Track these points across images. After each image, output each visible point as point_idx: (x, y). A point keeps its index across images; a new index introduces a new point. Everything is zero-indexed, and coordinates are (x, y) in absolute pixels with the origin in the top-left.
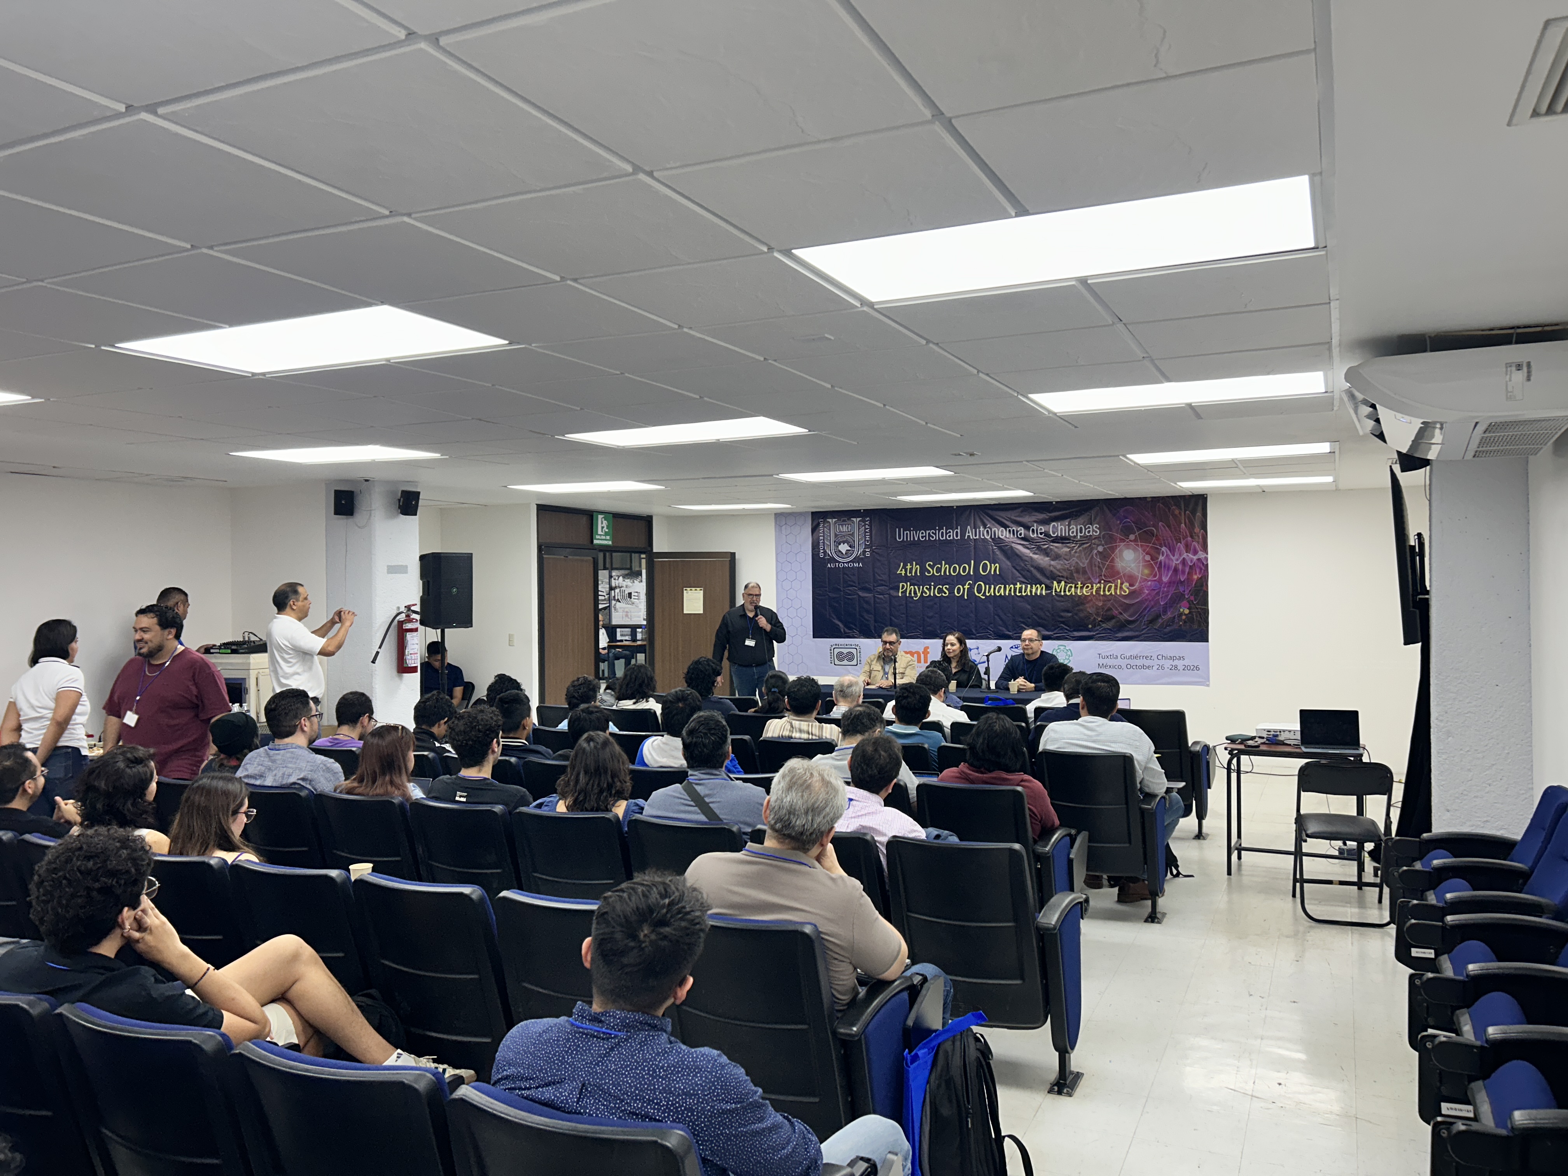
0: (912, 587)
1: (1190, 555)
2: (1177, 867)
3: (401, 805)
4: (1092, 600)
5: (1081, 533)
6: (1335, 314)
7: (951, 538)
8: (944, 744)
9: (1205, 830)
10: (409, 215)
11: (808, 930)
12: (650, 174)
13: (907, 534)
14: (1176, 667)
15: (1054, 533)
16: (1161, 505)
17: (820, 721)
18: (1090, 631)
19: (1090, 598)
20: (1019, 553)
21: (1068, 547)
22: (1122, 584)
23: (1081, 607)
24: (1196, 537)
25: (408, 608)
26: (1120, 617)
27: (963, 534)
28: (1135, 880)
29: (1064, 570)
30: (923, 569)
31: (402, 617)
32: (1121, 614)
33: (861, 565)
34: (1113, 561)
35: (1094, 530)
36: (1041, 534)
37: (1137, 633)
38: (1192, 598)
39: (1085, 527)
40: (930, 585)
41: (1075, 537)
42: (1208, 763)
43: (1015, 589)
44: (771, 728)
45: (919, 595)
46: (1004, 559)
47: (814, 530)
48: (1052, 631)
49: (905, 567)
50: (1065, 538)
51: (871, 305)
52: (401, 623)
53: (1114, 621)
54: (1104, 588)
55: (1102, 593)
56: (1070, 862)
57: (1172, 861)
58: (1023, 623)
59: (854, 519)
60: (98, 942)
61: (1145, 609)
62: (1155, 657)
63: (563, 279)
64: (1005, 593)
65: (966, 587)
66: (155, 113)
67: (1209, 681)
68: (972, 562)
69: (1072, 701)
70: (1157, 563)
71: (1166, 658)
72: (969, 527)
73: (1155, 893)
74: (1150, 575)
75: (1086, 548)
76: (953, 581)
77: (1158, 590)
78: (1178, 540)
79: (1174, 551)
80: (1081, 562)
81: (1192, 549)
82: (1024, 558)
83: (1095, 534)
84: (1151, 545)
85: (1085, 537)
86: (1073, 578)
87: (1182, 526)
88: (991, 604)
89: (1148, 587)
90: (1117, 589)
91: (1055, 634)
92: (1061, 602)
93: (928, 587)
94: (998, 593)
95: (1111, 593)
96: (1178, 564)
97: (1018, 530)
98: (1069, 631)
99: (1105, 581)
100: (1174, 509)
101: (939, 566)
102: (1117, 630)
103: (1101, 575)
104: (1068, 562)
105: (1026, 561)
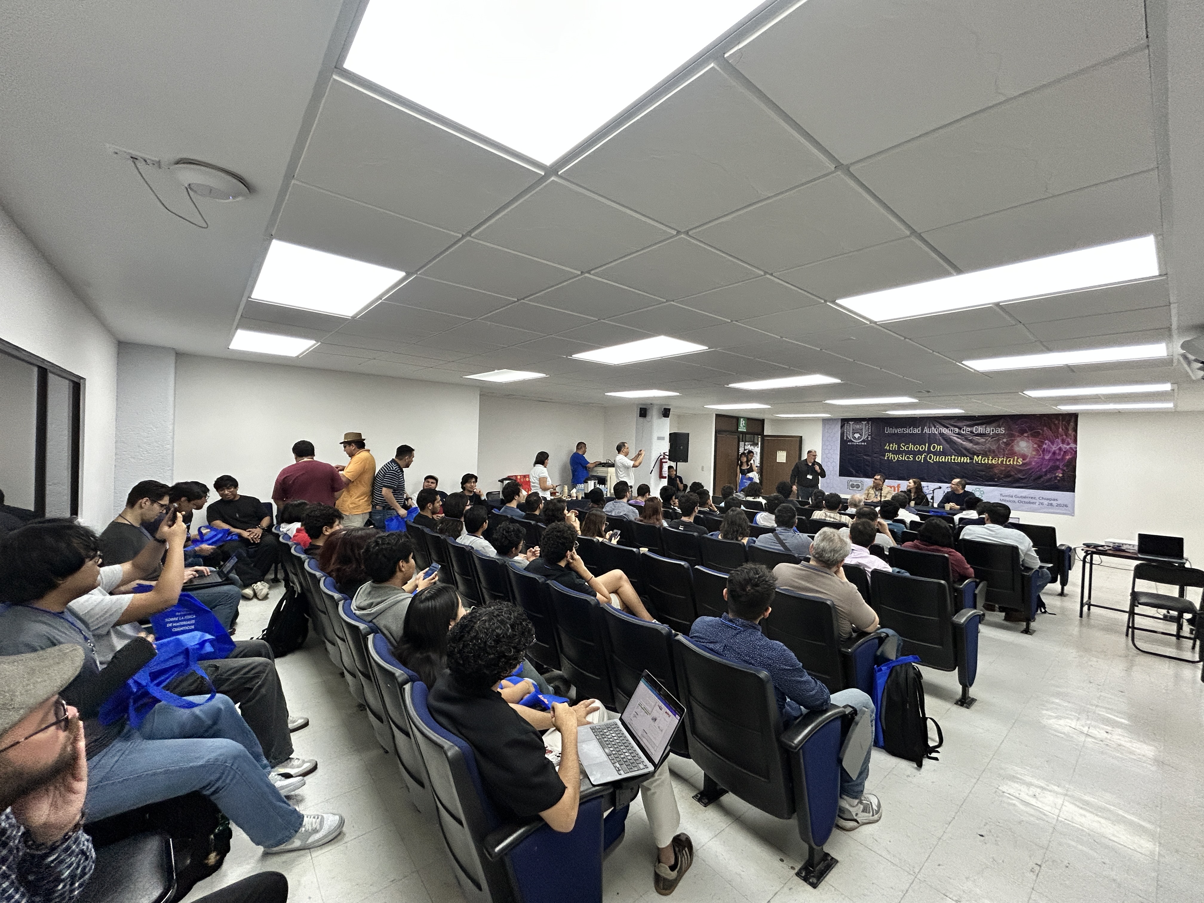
0: (892, 455)
1: (1065, 446)
2: (1045, 608)
3: (659, 529)
5: (993, 432)
6: (1174, 312)
7: (916, 432)
8: (905, 530)
9: (1065, 592)
10: (673, 301)
11: (829, 602)
12: (772, 275)
13: (891, 430)
14: (1051, 504)
15: (976, 431)
16: (1046, 419)
17: (841, 514)
18: (996, 482)
19: (997, 465)
20: (954, 441)
21: (985, 439)
23: (991, 470)
24: (1070, 436)
25: (664, 453)
26: (1016, 476)
27: (922, 430)
28: (1016, 611)
29: (982, 450)
30: (899, 447)
31: (662, 457)
32: (1016, 474)
34: (1012, 446)
35: (1002, 430)
36: (968, 432)
37: (1026, 485)
38: (1065, 468)
39: (995, 429)
40: (903, 455)
41: (989, 434)
42: (1070, 557)
43: (951, 459)
44: (816, 514)
45: (896, 459)
46: (946, 443)
47: (842, 427)
49: (889, 445)
50: (984, 434)
51: (875, 323)
52: (661, 459)
53: (1011, 478)
54: (1006, 460)
55: (1005, 463)
56: (975, 596)
57: (1042, 605)
60: (560, 561)
61: (1033, 472)
62: (1037, 498)
63: (732, 321)
64: (945, 461)
65: (923, 456)
66: (590, 273)
67: (1074, 513)
68: (927, 444)
69: (981, 516)
70: (1042, 449)
71: (1045, 499)
72: (926, 427)
73: (1029, 619)
74: (1037, 455)
75: (995, 439)
76: (915, 453)
77: (1042, 463)
78: (1057, 437)
79: (1054, 443)
80: (992, 447)
81: (1066, 442)
82: (957, 443)
83: (1002, 433)
84: (1038, 439)
85: (995, 434)
86: (987, 455)
87: (1060, 430)
88: (937, 465)
89: (1035, 461)
90: (1014, 461)
91: (974, 482)
92: (979, 466)
93: (901, 456)
94: (941, 460)
95: (1011, 463)
96: (1056, 450)
97: (955, 429)
98: (982, 481)
99: (1007, 457)
100: (1054, 420)
101: (908, 446)
102: (1013, 483)
103: (1005, 454)
104: (984, 446)
105: (958, 445)
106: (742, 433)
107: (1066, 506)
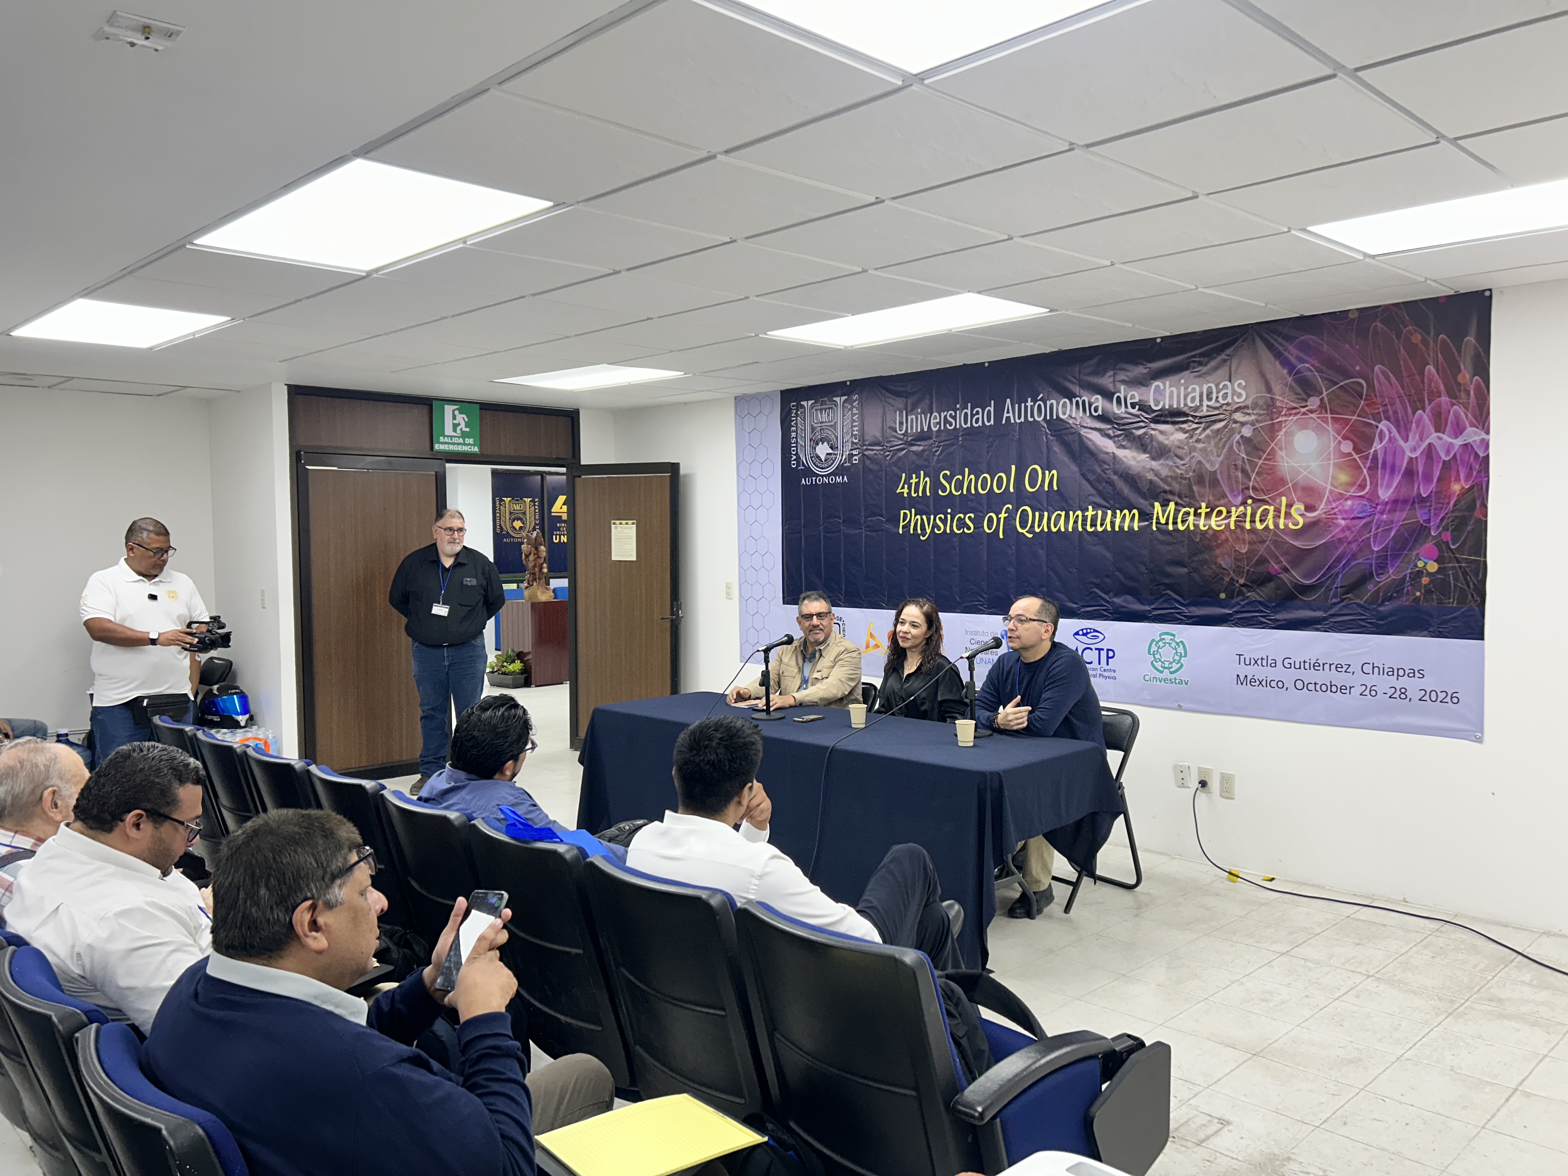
0: (918, 517)
1: (1445, 437)
4: (1227, 540)
5: (1210, 399)
7: (980, 423)
13: (912, 419)
14: (1403, 692)
15: (1157, 403)
16: (1379, 324)
18: (1223, 607)
19: (1223, 537)
20: (1092, 447)
21: (1185, 431)
22: (1289, 506)
23: (1206, 556)
24: (1463, 395)
26: (1284, 576)
27: (999, 414)
29: (1175, 478)
30: (936, 485)
32: (1286, 570)
33: (846, 479)
34: (1272, 455)
35: (1238, 391)
36: (1133, 405)
37: (1319, 614)
38: (1447, 536)
39: (1217, 385)
40: (946, 514)
41: (1196, 409)
43: (1085, 519)
45: (928, 531)
46: (1066, 459)
47: (785, 420)
48: (1150, 604)
49: (908, 482)
50: (1179, 413)
53: (1272, 585)
54: (1253, 515)
55: (1248, 526)
58: (1097, 586)
59: (837, 399)
61: (1338, 560)
62: (1356, 667)
64: (1066, 528)
65: (1003, 515)
67: (1482, 732)
68: (1013, 467)
70: (1367, 458)
71: (1382, 671)
72: (1008, 401)
74: (1352, 484)
75: (1218, 430)
76: (981, 505)
77: (1369, 519)
78: (1417, 404)
79: (1407, 430)
80: (1208, 461)
81: (1452, 423)
82: (1102, 456)
83: (1237, 400)
84: (1355, 418)
85: (1216, 408)
86: (1191, 495)
87: (1430, 370)
88: (1042, 548)
89: (1346, 512)
90: (1279, 517)
91: (1155, 609)
92: (1169, 544)
93: (943, 516)
94: (1055, 527)
95: (1267, 525)
96: (1416, 458)
97: (1093, 400)
98: (1182, 604)
99: (1255, 501)
100: (1409, 331)
101: (960, 477)
102: (1278, 605)
103: (1248, 488)
104: (1183, 462)
105: (1105, 463)
106: (453, 458)
107: (1454, 698)
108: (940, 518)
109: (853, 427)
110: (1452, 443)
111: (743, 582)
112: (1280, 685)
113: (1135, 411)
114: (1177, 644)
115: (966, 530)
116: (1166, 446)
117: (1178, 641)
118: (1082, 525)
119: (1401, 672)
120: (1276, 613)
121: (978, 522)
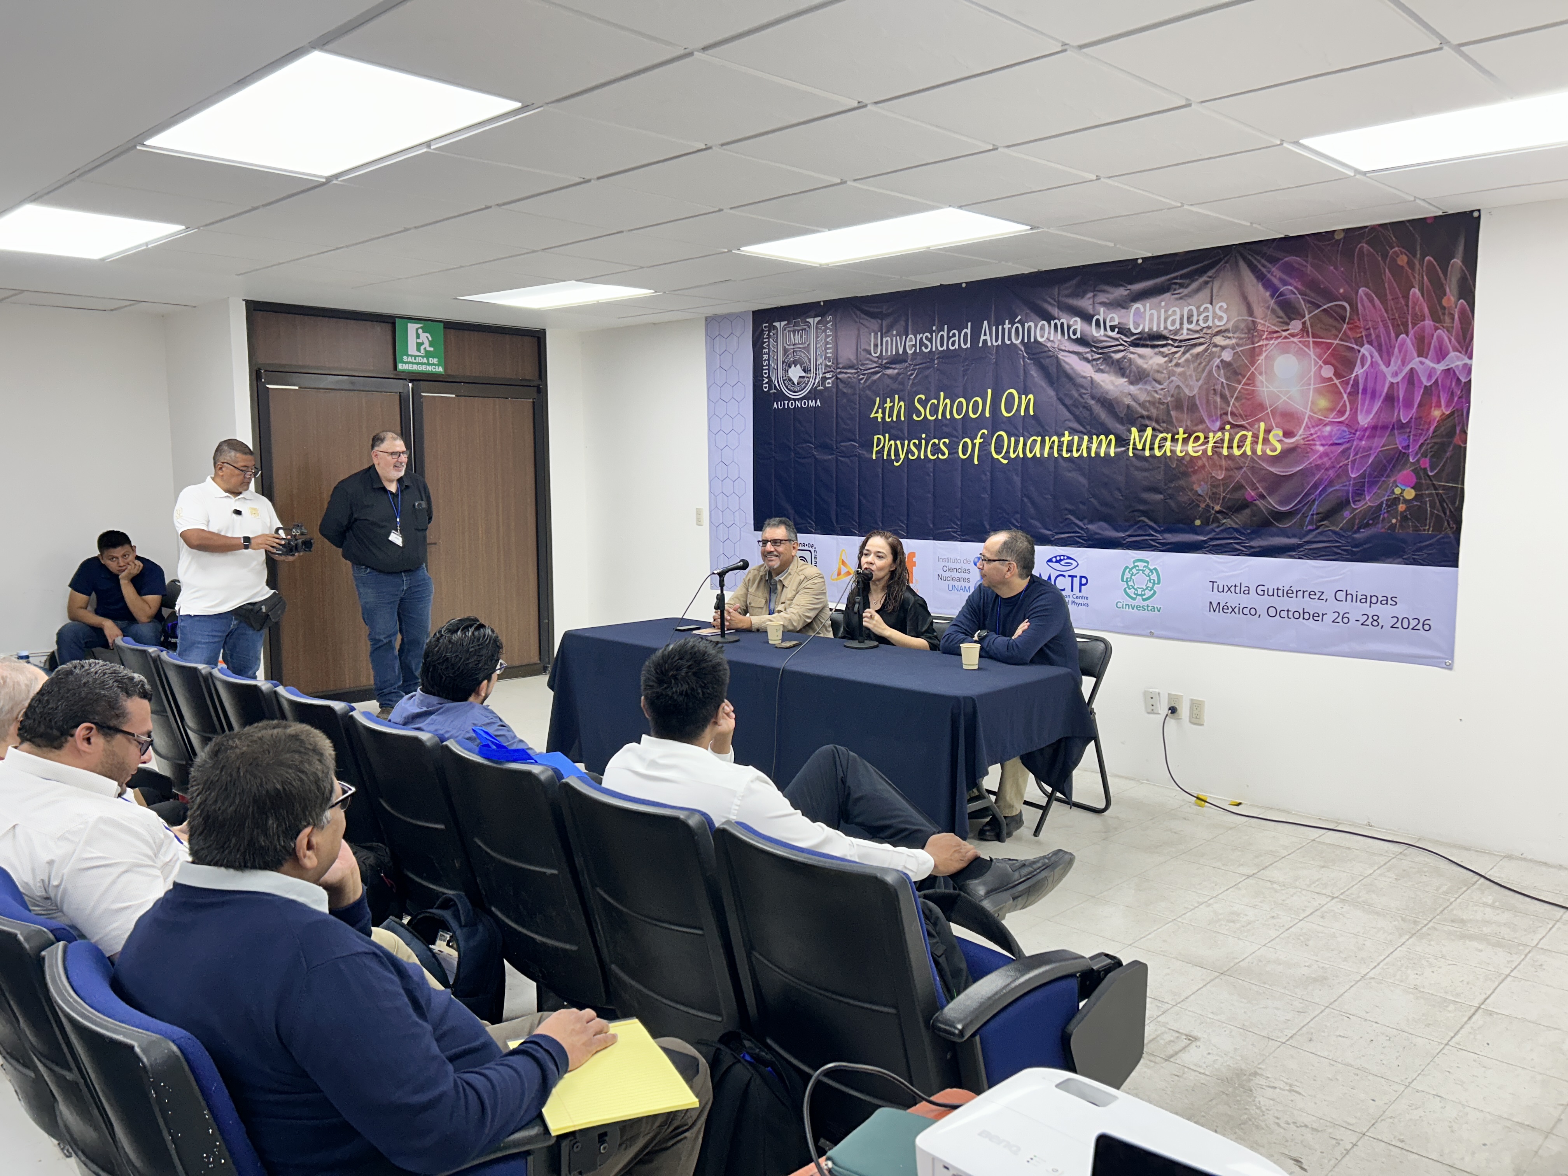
0: (892, 442)
1: (1427, 362)
4: (1204, 466)
5: (1190, 322)
7: (956, 346)
13: (887, 341)
14: (1376, 619)
15: (1137, 326)
16: (1365, 245)
18: (1198, 534)
19: (1200, 463)
20: (1070, 371)
21: (1164, 355)
22: (1268, 431)
23: (1182, 483)
24: (1447, 319)
26: (1260, 503)
27: (976, 337)
29: (1152, 403)
30: (911, 410)
32: (1262, 497)
33: (818, 403)
34: (1252, 380)
35: (1219, 314)
36: (1112, 328)
37: (1294, 541)
38: (1426, 463)
39: (1198, 308)
40: (920, 439)
41: (1176, 332)
43: (1061, 444)
45: (902, 457)
46: (1043, 384)
47: (757, 341)
48: (1125, 531)
49: (882, 406)
50: (1160, 337)
53: (1247, 511)
54: (1231, 441)
58: (1071, 512)
59: (811, 320)
61: (1315, 486)
62: (1329, 595)
64: (1042, 454)
65: (978, 441)
67: (1452, 658)
68: (990, 391)
70: (1347, 383)
71: (1355, 598)
72: (986, 323)
74: (1332, 410)
75: (1198, 354)
76: (956, 430)
77: (1348, 445)
78: (1401, 327)
79: (1390, 354)
80: (1187, 386)
81: (1435, 347)
82: (1079, 380)
83: (1218, 323)
84: (1336, 342)
85: (1197, 332)
86: (1169, 421)
87: (1414, 294)
88: (1017, 474)
89: (1324, 438)
90: (1257, 443)
91: (1130, 536)
92: (1146, 470)
93: (917, 442)
94: (1031, 452)
95: (1245, 451)
96: (1398, 383)
97: (1071, 323)
98: (1156, 531)
99: (1233, 426)
100: (1395, 252)
101: (935, 402)
102: (1252, 532)
103: (1226, 414)
104: (1161, 387)
105: (1082, 387)
106: (417, 378)
107: (1426, 626)
108: (914, 443)
109: (826, 349)
110: (1434, 368)
111: (714, 508)
112: (1253, 612)
113: (1114, 334)
114: (1151, 571)
115: (940, 456)
116: (1145, 370)
117: (1152, 568)
118: (1058, 450)
119: (1374, 600)
120: (1251, 539)
121: (953, 448)
